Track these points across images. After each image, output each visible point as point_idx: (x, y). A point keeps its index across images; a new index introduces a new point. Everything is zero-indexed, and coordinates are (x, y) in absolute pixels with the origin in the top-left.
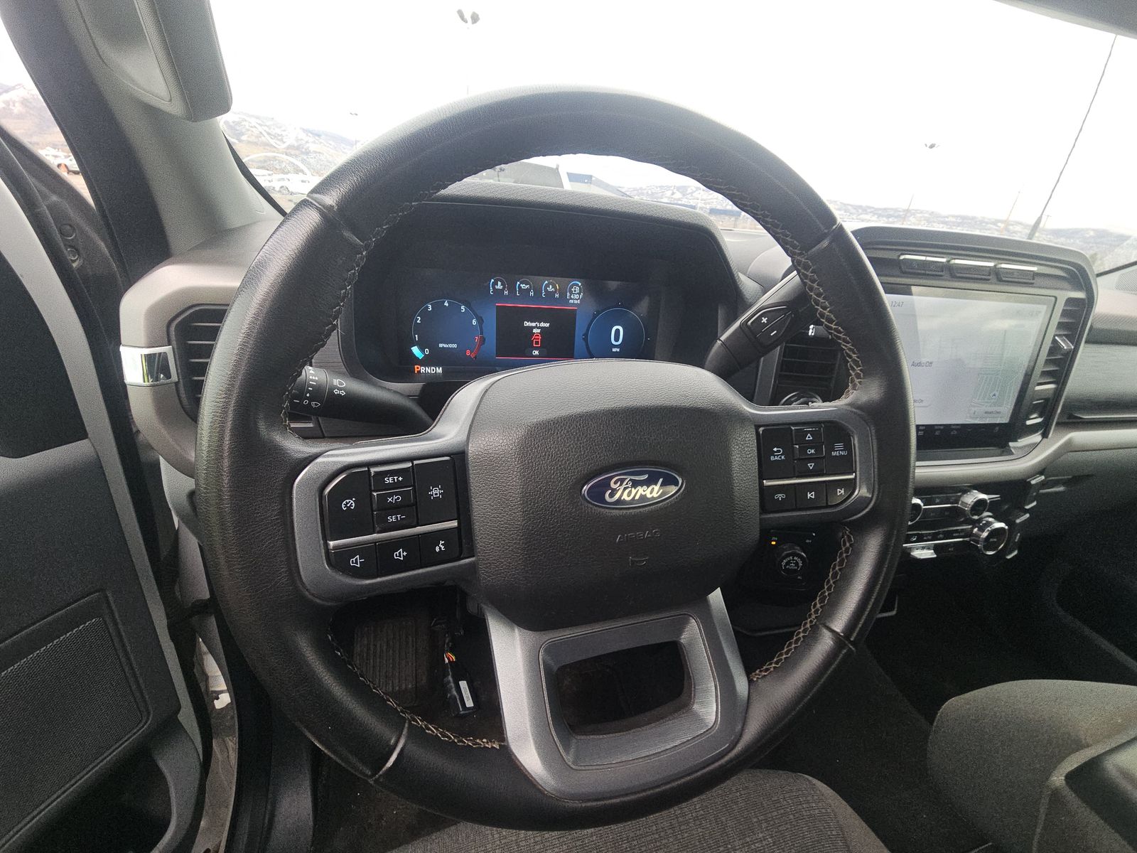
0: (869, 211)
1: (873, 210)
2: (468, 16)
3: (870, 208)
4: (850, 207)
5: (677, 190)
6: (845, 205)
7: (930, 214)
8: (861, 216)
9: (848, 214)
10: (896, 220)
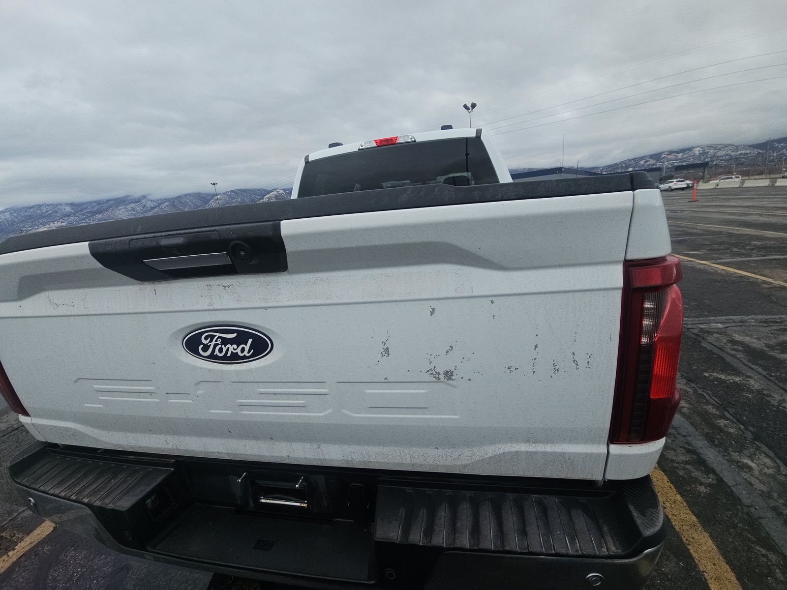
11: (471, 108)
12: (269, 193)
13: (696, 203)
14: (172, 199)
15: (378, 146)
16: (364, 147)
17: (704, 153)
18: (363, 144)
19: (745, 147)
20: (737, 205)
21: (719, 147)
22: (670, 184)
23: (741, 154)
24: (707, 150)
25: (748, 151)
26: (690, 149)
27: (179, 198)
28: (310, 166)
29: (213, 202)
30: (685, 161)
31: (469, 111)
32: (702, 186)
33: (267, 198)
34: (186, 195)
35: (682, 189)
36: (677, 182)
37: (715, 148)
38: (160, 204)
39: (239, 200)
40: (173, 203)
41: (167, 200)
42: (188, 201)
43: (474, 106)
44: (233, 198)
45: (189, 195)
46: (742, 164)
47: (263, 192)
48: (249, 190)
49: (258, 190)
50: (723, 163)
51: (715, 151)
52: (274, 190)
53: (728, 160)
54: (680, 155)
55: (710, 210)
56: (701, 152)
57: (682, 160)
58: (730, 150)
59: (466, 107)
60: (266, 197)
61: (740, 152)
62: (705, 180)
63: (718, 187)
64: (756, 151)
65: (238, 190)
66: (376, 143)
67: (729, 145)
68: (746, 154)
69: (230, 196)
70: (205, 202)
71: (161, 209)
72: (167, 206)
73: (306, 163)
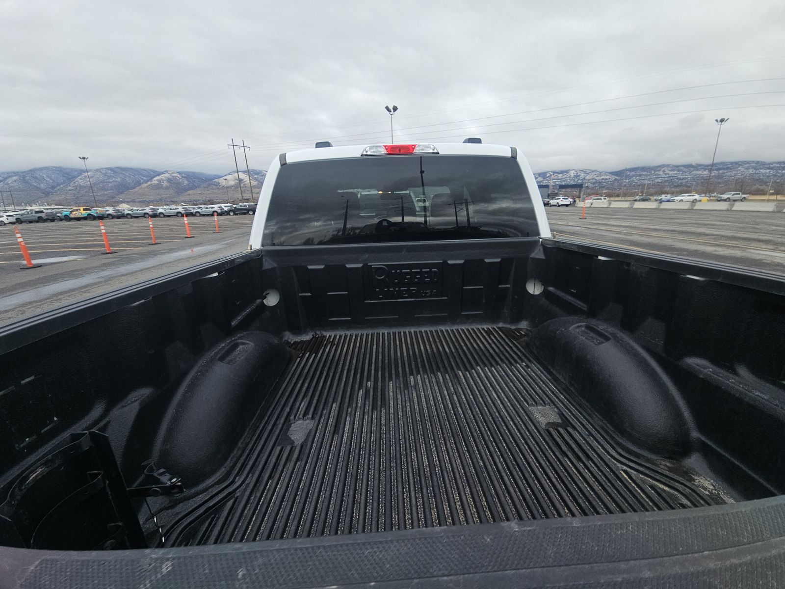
0: (699, 168)
1: (702, 167)
2: (391, 108)
3: (700, 165)
4: (682, 168)
5: (539, 176)
6: (677, 166)
7: (756, 163)
8: (694, 172)
9: (681, 172)
10: (726, 171)
11: (392, 111)
12: (159, 175)
13: (584, 220)
14: (22, 172)
15: (388, 154)
16: (369, 153)
17: (577, 176)
18: (367, 149)
19: (606, 173)
20: (618, 224)
21: (588, 172)
22: (558, 201)
23: (603, 179)
24: (579, 174)
25: (608, 177)
26: (567, 171)
27: (33, 171)
28: (287, 170)
29: (81, 179)
30: (564, 181)
31: (391, 113)
32: (580, 204)
33: (158, 180)
34: (41, 169)
35: (567, 205)
36: (563, 199)
37: (585, 172)
38: (6, 179)
39: (119, 180)
40: (24, 177)
41: (15, 173)
42: (45, 176)
43: (395, 109)
44: (110, 177)
45: (46, 168)
46: (604, 187)
47: (152, 173)
48: (132, 169)
49: (144, 170)
50: (591, 186)
51: (585, 175)
52: (166, 172)
53: (594, 183)
54: (560, 176)
55: (600, 227)
56: (575, 174)
57: (562, 180)
58: (595, 175)
59: (387, 108)
60: (155, 179)
61: (602, 177)
62: (581, 199)
63: (592, 206)
64: (614, 177)
65: (117, 167)
66: (387, 149)
67: (595, 171)
68: (606, 179)
69: (105, 174)
70: (69, 179)
71: (7, 184)
72: (15, 181)
73: (282, 165)
